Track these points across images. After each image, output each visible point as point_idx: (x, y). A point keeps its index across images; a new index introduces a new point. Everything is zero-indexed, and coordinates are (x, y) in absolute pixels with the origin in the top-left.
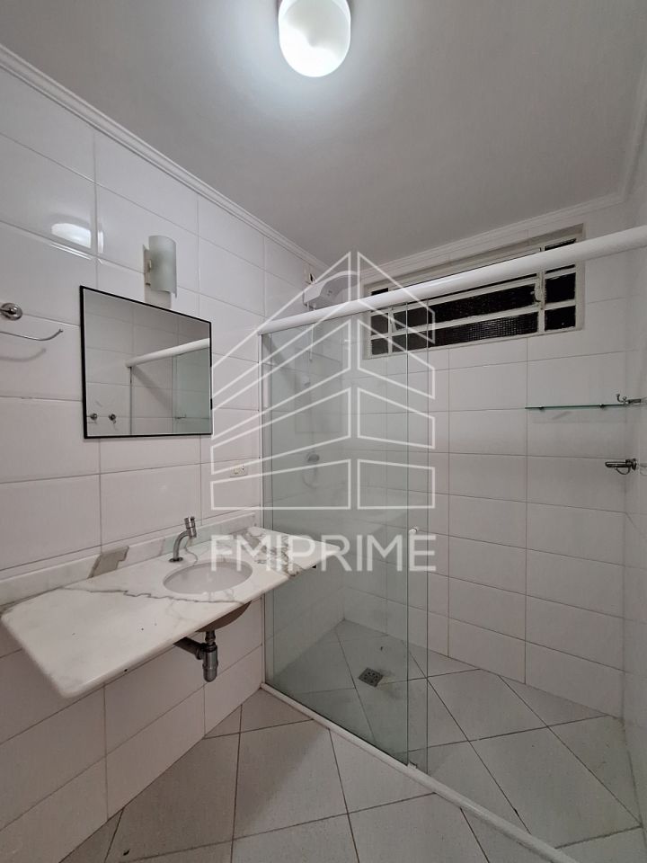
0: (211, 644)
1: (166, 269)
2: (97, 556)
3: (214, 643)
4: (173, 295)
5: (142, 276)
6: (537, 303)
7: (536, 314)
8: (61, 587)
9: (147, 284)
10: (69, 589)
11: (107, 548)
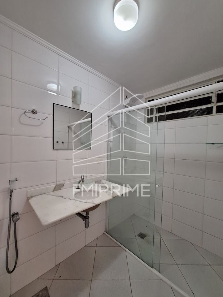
0: (87, 216)
1: (78, 97)
2: (55, 185)
3: (88, 216)
4: (80, 105)
5: (71, 99)
6: (213, 103)
7: (212, 107)
8: (45, 194)
9: (73, 102)
10: (47, 194)
11: (58, 183)
